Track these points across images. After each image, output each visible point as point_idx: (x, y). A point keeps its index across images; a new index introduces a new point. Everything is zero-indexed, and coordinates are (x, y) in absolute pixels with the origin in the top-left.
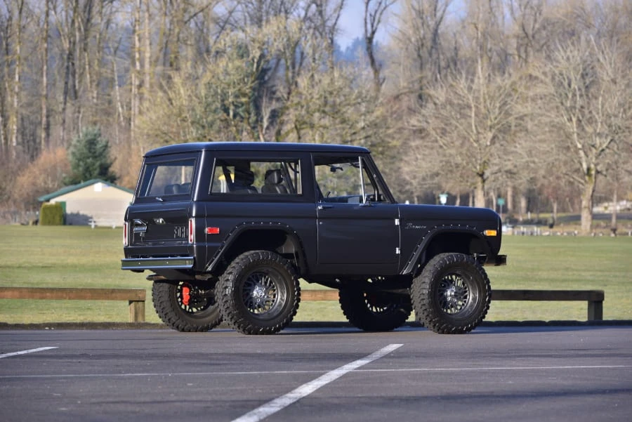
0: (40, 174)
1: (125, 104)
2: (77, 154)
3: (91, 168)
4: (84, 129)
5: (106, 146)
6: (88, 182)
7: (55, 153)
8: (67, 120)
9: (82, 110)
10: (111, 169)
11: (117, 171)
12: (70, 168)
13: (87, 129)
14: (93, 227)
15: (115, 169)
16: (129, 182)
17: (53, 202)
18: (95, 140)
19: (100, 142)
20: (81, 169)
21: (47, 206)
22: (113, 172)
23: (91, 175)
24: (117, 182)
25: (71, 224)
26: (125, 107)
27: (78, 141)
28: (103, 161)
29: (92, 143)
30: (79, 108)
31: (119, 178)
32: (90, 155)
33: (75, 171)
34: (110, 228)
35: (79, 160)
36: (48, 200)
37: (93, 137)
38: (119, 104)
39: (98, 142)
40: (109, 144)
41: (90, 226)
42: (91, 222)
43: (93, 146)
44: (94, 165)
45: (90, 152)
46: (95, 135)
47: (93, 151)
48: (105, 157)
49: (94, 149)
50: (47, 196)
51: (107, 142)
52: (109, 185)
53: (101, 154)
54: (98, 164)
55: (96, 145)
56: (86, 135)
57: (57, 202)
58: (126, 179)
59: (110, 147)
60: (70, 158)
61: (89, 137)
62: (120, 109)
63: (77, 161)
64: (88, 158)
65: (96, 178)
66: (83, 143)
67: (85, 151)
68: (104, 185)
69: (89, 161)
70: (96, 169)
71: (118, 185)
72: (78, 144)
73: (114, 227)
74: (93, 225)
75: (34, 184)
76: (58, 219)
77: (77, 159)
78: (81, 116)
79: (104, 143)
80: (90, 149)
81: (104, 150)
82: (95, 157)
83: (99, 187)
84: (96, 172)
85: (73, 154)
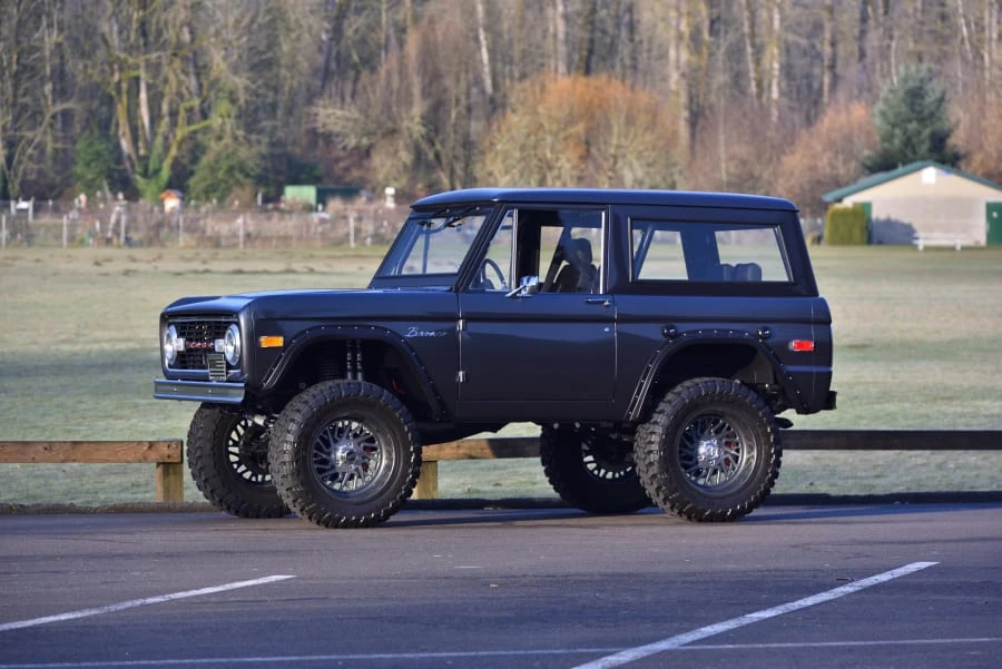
0: (824, 150)
1: (972, 18)
2: (890, 114)
3: (915, 140)
4: (902, 69)
5: (941, 100)
6: (909, 167)
7: (848, 112)
8: (869, 52)
9: (896, 34)
10: (951, 141)
11: (960, 143)
12: (877, 138)
13: (907, 68)
14: (921, 247)
15: (957, 140)
16: (982, 163)
17: (848, 202)
18: (921, 88)
19: (930, 93)
20: (897, 142)
21: (837, 210)
22: (955, 146)
23: (914, 152)
24: (962, 164)
25: (880, 243)
26: (973, 26)
27: (891, 91)
28: (938, 126)
29: (915, 95)
30: (891, 29)
31: (965, 156)
32: (914, 115)
33: (886, 145)
34: (952, 249)
35: (894, 126)
36: (839, 200)
37: (918, 84)
38: (962, 21)
39: (927, 93)
40: (947, 98)
41: (917, 246)
42: (917, 239)
43: (918, 101)
44: (919, 133)
45: (913, 111)
46: (922, 80)
47: (918, 108)
48: (940, 119)
49: (920, 105)
50: (837, 193)
51: (944, 93)
52: (948, 172)
53: (932, 115)
54: (927, 132)
55: (923, 97)
56: (905, 80)
57: (855, 204)
58: (978, 158)
59: (949, 102)
60: (878, 121)
61: (911, 84)
62: (965, 30)
63: (889, 127)
64: (910, 121)
65: (923, 159)
66: (901, 94)
67: (904, 109)
68: (940, 171)
69: (913, 126)
70: (923, 142)
71: (963, 167)
72: (891, 96)
73: (958, 248)
74: (921, 244)
75: (812, 169)
76: (857, 233)
77: (889, 123)
78: (894, 44)
79: (938, 95)
80: (912, 106)
81: (938, 107)
82: (921, 120)
83: (930, 175)
84: (924, 148)
85: (883, 114)
